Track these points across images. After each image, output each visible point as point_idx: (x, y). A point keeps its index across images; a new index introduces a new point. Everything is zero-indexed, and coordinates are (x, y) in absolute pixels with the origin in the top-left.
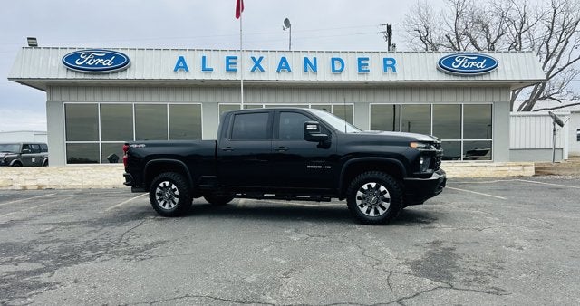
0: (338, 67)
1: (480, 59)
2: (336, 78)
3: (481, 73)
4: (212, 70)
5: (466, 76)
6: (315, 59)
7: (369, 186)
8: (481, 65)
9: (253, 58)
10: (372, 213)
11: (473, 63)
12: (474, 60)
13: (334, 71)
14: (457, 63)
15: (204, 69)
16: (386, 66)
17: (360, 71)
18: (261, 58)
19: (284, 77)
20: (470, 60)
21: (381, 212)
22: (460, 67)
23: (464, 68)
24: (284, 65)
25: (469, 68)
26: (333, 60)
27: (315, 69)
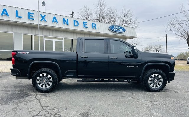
0: (76, 24)
1: (121, 28)
2: (76, 28)
3: (121, 33)
4: (21, 17)
5: (117, 33)
6: (67, 19)
7: (155, 75)
8: (121, 30)
9: (41, 15)
10: (155, 87)
11: (119, 29)
12: (119, 28)
13: (75, 25)
14: (115, 29)
15: (17, 16)
16: (93, 26)
17: (84, 27)
18: (45, 16)
19: (55, 25)
20: (118, 28)
21: (159, 86)
22: (116, 30)
23: (117, 30)
24: (55, 20)
25: (118, 31)
26: (74, 21)
27: (67, 24)
